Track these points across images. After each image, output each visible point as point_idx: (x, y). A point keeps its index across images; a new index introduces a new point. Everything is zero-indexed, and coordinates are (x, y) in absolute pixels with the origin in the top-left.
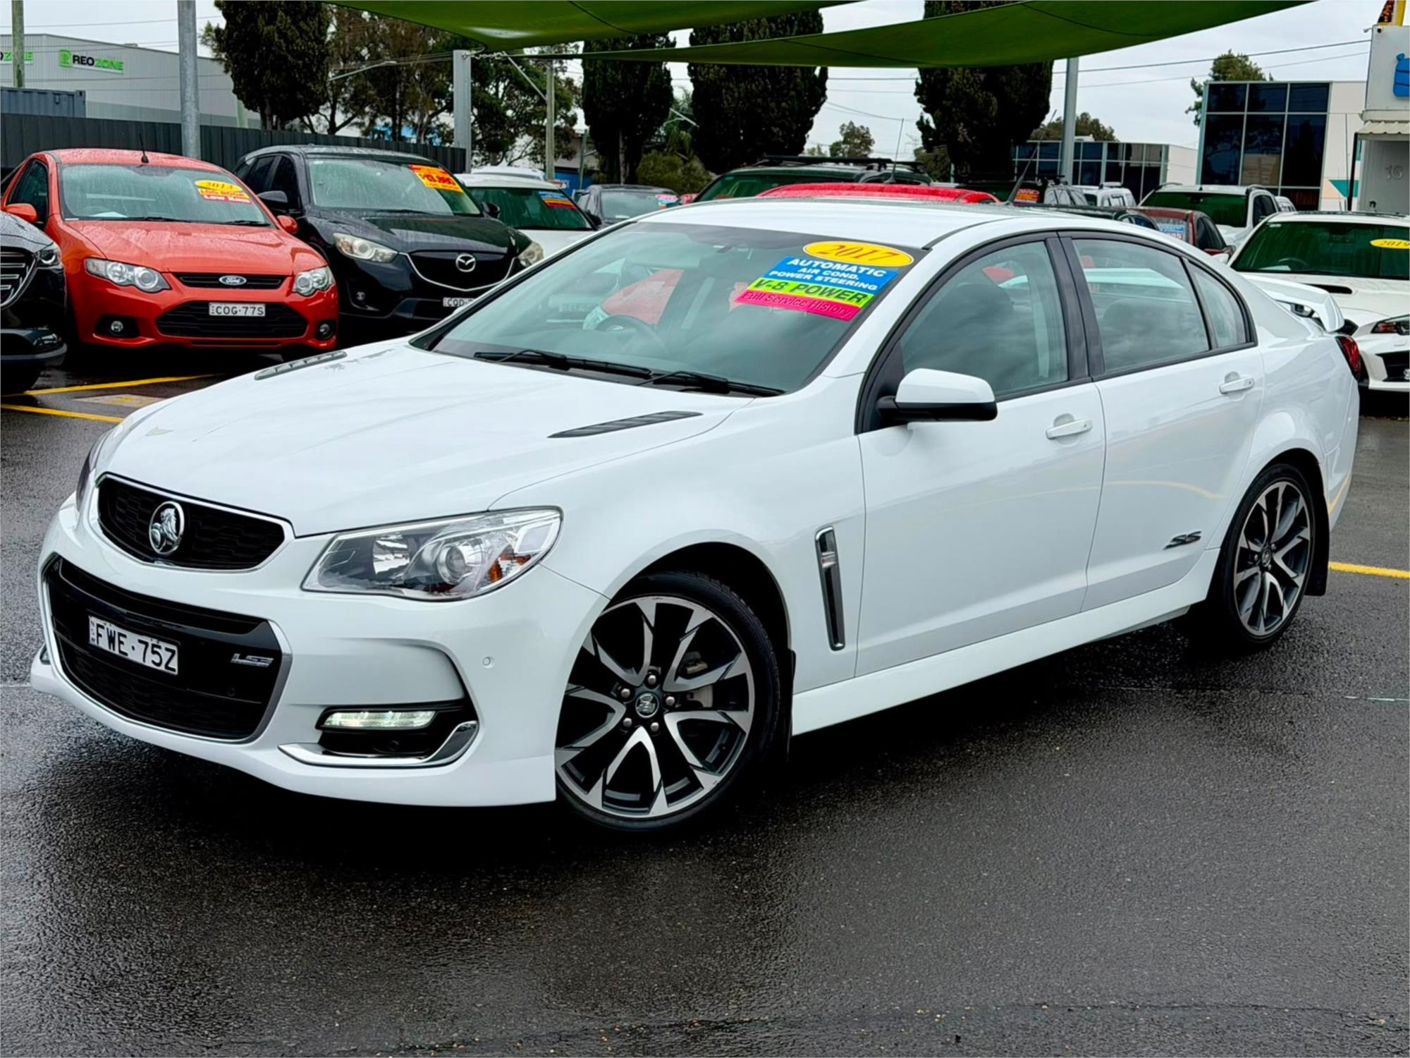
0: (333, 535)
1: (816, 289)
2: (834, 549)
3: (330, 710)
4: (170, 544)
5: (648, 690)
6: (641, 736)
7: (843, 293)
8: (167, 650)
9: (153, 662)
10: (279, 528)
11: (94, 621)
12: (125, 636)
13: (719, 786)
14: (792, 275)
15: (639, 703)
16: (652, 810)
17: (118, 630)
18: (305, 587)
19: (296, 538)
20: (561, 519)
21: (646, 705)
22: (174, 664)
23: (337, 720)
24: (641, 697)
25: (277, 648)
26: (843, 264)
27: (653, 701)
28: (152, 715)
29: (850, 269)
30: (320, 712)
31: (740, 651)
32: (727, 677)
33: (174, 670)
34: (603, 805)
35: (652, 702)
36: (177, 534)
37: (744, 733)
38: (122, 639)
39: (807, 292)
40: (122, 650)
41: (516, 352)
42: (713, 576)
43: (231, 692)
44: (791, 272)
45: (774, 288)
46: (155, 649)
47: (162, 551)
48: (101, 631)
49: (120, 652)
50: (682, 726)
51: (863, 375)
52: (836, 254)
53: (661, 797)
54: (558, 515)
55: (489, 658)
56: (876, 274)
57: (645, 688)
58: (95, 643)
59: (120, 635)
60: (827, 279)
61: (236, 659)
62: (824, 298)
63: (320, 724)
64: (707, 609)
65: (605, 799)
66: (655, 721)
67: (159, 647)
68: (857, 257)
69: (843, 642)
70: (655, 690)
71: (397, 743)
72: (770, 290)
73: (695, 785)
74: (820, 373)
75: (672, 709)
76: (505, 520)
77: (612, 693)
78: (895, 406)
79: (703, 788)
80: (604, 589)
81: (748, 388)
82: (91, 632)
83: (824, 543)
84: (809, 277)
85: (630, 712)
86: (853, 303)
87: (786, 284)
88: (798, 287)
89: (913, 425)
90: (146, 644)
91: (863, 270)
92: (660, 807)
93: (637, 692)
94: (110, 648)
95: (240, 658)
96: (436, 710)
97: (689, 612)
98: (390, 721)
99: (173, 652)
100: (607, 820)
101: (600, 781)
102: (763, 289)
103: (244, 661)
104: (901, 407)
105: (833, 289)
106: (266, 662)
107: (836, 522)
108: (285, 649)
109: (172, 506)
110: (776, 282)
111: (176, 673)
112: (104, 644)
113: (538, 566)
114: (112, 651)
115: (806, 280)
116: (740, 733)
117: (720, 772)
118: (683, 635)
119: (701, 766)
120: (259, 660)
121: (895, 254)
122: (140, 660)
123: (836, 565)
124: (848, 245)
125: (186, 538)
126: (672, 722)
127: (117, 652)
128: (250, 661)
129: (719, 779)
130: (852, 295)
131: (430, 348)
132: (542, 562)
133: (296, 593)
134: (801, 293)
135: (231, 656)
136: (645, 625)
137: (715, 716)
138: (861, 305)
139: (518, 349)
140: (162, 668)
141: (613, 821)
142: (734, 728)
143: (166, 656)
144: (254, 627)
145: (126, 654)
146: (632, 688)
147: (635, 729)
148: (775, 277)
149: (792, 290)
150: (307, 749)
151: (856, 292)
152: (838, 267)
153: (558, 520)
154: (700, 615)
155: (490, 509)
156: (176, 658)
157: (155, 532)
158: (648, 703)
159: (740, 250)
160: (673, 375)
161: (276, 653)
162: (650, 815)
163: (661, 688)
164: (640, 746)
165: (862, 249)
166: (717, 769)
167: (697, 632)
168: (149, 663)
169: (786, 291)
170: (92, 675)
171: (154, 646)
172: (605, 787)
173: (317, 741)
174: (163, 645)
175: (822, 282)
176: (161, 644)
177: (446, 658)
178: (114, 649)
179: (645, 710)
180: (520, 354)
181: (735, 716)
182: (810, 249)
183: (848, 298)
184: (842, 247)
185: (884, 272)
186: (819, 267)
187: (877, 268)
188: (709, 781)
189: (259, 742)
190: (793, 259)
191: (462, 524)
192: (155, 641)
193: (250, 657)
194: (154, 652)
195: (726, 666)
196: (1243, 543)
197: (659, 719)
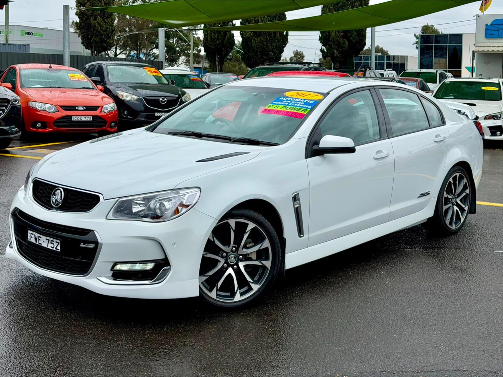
0: (117, 199)
1: (290, 108)
2: (299, 200)
3: (116, 264)
4: (58, 203)
5: (232, 253)
6: (230, 271)
7: (299, 109)
8: (56, 242)
9: (51, 247)
10: (98, 197)
11: (30, 232)
12: (41, 237)
13: (259, 289)
15: (229, 258)
16: (235, 299)
17: (39, 235)
18: (107, 218)
19: (104, 200)
20: (201, 191)
21: (232, 259)
22: (59, 247)
23: (118, 267)
24: (230, 256)
25: (97, 241)
26: (299, 99)
28: (50, 266)
29: (301, 101)
30: (112, 264)
31: (266, 238)
32: (261, 248)
33: (59, 250)
34: (217, 297)
35: (234, 258)
36: (61, 200)
37: (268, 269)
39: (286, 109)
40: (40, 242)
41: (183, 132)
42: (255, 211)
43: (80, 257)
44: (280, 102)
45: (274, 108)
47: (55, 206)
48: (32, 236)
50: (245, 267)
51: (307, 138)
52: (296, 96)
53: (238, 294)
54: (199, 190)
55: (174, 243)
56: (310, 102)
57: (231, 253)
58: (30, 240)
59: (39, 237)
60: (293, 104)
61: (82, 245)
62: (292, 111)
63: (112, 269)
64: (254, 223)
65: (217, 295)
66: (235, 265)
68: (304, 97)
69: (303, 234)
70: (235, 254)
71: (141, 275)
72: (273, 108)
73: (251, 289)
74: (292, 137)
75: (242, 260)
76: (180, 192)
77: (219, 255)
78: (319, 149)
79: (253, 290)
80: (216, 216)
81: (266, 143)
82: (28, 236)
83: (295, 198)
84: (287, 104)
85: (226, 262)
86: (303, 112)
87: (279, 106)
88: (283, 107)
89: (326, 155)
90: (49, 240)
91: (306, 101)
92: (238, 298)
93: (229, 254)
94: (35, 242)
95: (83, 245)
96: (155, 263)
97: (247, 225)
98: (138, 267)
99: (58, 243)
100: (218, 303)
101: (215, 289)
102: (271, 108)
103: (85, 246)
104: (321, 149)
105: (296, 108)
106: (93, 246)
107: (299, 191)
108: (100, 241)
109: (59, 189)
110: (275, 106)
112: (33, 240)
113: (192, 209)
117: (260, 284)
118: (245, 232)
119: (252, 282)
120: (90, 245)
121: (317, 95)
122: (46, 246)
123: (300, 206)
124: (300, 92)
125: (64, 201)
126: (241, 265)
127: (38, 243)
128: (87, 246)
129: (259, 286)
130: (302, 110)
131: (152, 131)
132: (194, 207)
133: (103, 220)
134: (284, 109)
135: (80, 244)
136: (231, 230)
137: (257, 263)
138: (306, 113)
139: (184, 131)
140: (54, 249)
141: (220, 303)
142: (264, 267)
143: (56, 244)
144: (89, 233)
145: (41, 244)
146: (227, 253)
147: (228, 268)
148: (275, 104)
149: (281, 108)
150: (107, 278)
151: (304, 109)
152: (297, 100)
153: (199, 192)
154: (251, 226)
155: (175, 188)
156: (59, 245)
157: (53, 199)
158: (233, 258)
159: (262, 95)
160: (239, 139)
161: (97, 243)
162: (234, 301)
163: (237, 253)
164: (230, 275)
165: (305, 94)
166: (258, 283)
167: (250, 232)
168: (49, 247)
169: (279, 109)
170: (28, 252)
171: (51, 241)
172: (217, 290)
173: (111, 275)
174: (55, 240)
175: (291, 105)
176: (54, 240)
177: (159, 243)
179: (231, 261)
180: (185, 132)
181: (265, 263)
182: (287, 94)
184: (298, 93)
185: (313, 102)
186: (290, 100)
187: (311, 100)
188: (255, 287)
189: (89, 276)
190: (281, 98)
191: (165, 194)
192: (52, 239)
193: (87, 244)
194: (51, 243)
195: (261, 244)
196: (445, 195)
197: (237, 264)
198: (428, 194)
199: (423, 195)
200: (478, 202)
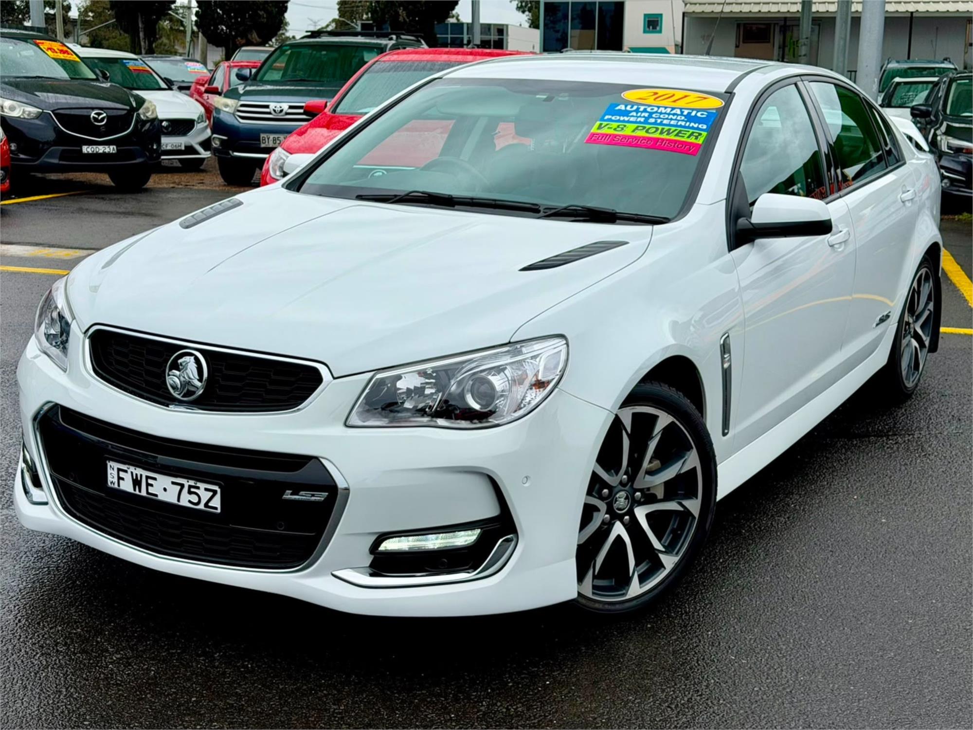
0: (372, 374)
1: (654, 130)
2: (729, 352)
3: (384, 536)
4: (192, 389)
5: (623, 488)
6: (619, 529)
7: (680, 132)
8: (206, 489)
9: (190, 502)
10: (316, 371)
11: (110, 464)
12: (155, 479)
13: (677, 565)
14: (626, 119)
15: (616, 501)
16: (629, 592)
17: (145, 473)
18: (350, 423)
19: (334, 378)
20: (567, 344)
21: (621, 501)
22: (216, 502)
23: (390, 545)
24: (618, 496)
25: (334, 484)
26: (666, 108)
27: (627, 498)
28: (182, 549)
29: (674, 112)
30: (373, 538)
31: (692, 448)
32: (682, 471)
33: (216, 508)
34: (593, 593)
35: (625, 499)
36: (200, 380)
37: (694, 517)
38: (150, 481)
39: (647, 131)
40: (150, 491)
41: (403, 194)
42: (671, 385)
43: (281, 526)
44: (623, 116)
45: (615, 129)
46: (192, 490)
47: (183, 397)
48: (122, 474)
49: (148, 493)
50: (649, 516)
51: (725, 201)
52: (655, 99)
53: (635, 580)
54: (565, 342)
55: (526, 477)
56: (699, 114)
57: (620, 487)
58: (116, 486)
59: (147, 477)
60: (659, 121)
61: (288, 496)
62: (664, 136)
63: (374, 548)
64: (669, 414)
65: (595, 587)
66: (626, 515)
67: (198, 488)
68: (674, 101)
69: (728, 429)
70: (627, 488)
71: (446, 560)
72: (612, 132)
73: (660, 566)
74: (694, 201)
75: (640, 504)
76: (524, 350)
77: (594, 493)
78: (751, 227)
79: (665, 568)
80: (611, 405)
81: (636, 217)
82: (109, 476)
83: (725, 349)
84: (642, 120)
85: (610, 510)
86: (692, 140)
87: (625, 126)
88: (637, 128)
89: (760, 241)
90: (182, 486)
91: (686, 112)
92: (635, 589)
93: (616, 490)
94: (135, 490)
95: (292, 494)
96: (481, 529)
97: (655, 418)
98: (433, 542)
99: (215, 492)
100: (597, 605)
101: (590, 573)
102: (605, 131)
103: (297, 497)
104: (757, 227)
105: (670, 129)
106: (320, 497)
107: (729, 329)
108: (341, 484)
109: (191, 354)
110: (615, 125)
111: (219, 511)
112: (127, 486)
113: (557, 390)
114: (137, 492)
115: (640, 122)
116: (690, 518)
117: (677, 553)
118: (650, 437)
119: (664, 550)
120: (313, 495)
121: (705, 98)
122: (174, 500)
123: (730, 366)
124: (661, 92)
125: (210, 385)
126: (641, 513)
127: (144, 493)
128: (304, 496)
129: (676, 559)
130: (688, 134)
131: (298, 190)
132: (559, 386)
133: (339, 430)
134: (641, 133)
135: (283, 493)
136: (624, 433)
137: (672, 506)
138: (700, 141)
140: (201, 506)
141: (600, 606)
142: (686, 514)
143: (205, 496)
144: (306, 463)
145: (156, 495)
146: (610, 488)
147: (614, 524)
148: (610, 120)
149: (633, 131)
150: (358, 572)
151: (691, 131)
152: (662, 110)
153: (565, 346)
154: (664, 420)
155: (512, 341)
156: (218, 498)
157: (173, 379)
158: (622, 500)
159: (560, 99)
160: (565, 209)
161: (331, 488)
162: (627, 597)
163: (632, 486)
164: (619, 538)
165: (673, 95)
166: (673, 551)
167: (662, 434)
168: (184, 502)
169: (629, 130)
170: (102, 515)
171: (190, 487)
172: (595, 577)
173: (368, 565)
174: (202, 486)
175: (655, 123)
176: (199, 484)
177: (488, 480)
178: (140, 491)
179: (620, 506)
180: (407, 195)
181: (687, 503)
182: (628, 95)
183: (686, 136)
184: (656, 94)
185: (706, 113)
186: (645, 111)
187: (698, 110)
188: (669, 562)
189: (314, 570)
190: (619, 105)
191: (484, 358)
192: (192, 483)
193: (302, 493)
194: (190, 493)
195: (682, 461)
196: (906, 319)
197: (631, 513)
198: (888, 316)
199: (882, 320)
200: (942, 329)
